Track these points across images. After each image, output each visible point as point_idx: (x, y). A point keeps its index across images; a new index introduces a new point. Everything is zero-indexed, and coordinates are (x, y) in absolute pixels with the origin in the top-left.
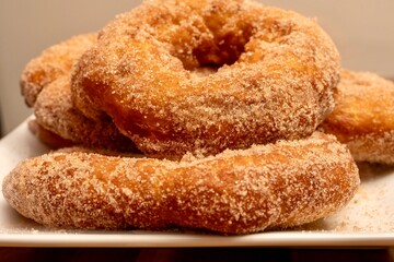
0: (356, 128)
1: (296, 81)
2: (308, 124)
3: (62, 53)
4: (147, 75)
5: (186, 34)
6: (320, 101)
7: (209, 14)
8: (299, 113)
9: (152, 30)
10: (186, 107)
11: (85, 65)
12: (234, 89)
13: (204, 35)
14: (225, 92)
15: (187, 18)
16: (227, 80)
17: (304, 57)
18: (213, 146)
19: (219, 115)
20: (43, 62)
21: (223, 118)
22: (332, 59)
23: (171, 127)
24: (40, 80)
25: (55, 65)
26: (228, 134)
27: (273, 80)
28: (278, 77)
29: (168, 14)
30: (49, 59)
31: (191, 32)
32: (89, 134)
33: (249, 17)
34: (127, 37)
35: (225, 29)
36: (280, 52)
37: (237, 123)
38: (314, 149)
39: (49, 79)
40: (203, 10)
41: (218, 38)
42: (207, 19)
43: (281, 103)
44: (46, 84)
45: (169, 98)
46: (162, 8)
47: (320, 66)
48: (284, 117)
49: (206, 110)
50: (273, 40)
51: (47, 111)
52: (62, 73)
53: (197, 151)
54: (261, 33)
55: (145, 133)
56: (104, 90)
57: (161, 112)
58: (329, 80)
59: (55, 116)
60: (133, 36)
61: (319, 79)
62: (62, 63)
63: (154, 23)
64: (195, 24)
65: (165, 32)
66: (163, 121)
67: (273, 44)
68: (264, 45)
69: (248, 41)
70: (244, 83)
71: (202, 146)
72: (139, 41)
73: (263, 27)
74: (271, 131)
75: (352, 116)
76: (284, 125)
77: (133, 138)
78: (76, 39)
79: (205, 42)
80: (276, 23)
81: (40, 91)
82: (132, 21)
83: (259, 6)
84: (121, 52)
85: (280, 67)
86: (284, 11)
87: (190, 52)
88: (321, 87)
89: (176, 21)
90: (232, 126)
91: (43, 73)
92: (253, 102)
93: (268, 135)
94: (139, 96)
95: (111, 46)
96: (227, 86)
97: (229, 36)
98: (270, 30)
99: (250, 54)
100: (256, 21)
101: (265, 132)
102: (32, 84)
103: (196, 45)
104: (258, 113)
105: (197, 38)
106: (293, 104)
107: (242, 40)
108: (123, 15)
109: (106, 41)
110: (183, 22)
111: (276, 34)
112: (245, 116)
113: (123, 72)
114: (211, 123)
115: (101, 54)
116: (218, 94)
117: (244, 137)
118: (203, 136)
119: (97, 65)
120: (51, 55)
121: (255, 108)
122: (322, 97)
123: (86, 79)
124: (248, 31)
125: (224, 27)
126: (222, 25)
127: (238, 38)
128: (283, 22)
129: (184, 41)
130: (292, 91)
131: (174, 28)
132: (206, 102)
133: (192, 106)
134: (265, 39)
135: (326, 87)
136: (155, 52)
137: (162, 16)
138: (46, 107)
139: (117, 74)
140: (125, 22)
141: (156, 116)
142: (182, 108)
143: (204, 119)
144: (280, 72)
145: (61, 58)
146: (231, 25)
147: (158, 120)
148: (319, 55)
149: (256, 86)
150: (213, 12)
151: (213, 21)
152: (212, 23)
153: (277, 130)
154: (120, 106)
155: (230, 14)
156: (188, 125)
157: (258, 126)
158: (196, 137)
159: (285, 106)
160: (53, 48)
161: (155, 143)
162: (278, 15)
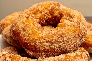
0: (91, 45)
1: (74, 35)
2: (77, 47)
3: (10, 18)
4: (30, 32)
5: (43, 16)
6: (80, 40)
7: (50, 10)
8: (74, 44)
9: (33, 16)
10: (40, 43)
11: (14, 26)
12: (55, 38)
13: (49, 16)
14: (52, 39)
15: (44, 11)
16: (53, 35)
17: (76, 26)
18: (48, 54)
19: (50, 46)
20: (5, 21)
21: (51, 46)
22: (85, 26)
23: (36, 48)
24: (4, 26)
25: (8, 22)
26: (52, 51)
27: (66, 35)
28: (68, 34)
29: (39, 10)
30: (6, 20)
31: (45, 15)
32: (15, 44)
33: (62, 11)
34: (26, 18)
35: (55, 15)
36: (70, 25)
37: (55, 48)
39: (6, 26)
40: (49, 9)
41: (53, 17)
42: (50, 12)
43: (69, 42)
44: (5, 28)
45: (36, 40)
46: (37, 8)
47: (81, 29)
48: (69, 46)
49: (46, 44)
50: (68, 19)
51: (4, 36)
52: (9, 24)
53: (43, 56)
54: (65, 17)
55: (29, 49)
56: (18, 35)
57: (33, 44)
58: (83, 33)
59: (6, 38)
60: (27, 18)
61: (80, 33)
62: (10, 21)
63: (34, 13)
64: (46, 13)
65: (37, 16)
66: (34, 46)
67: (68, 21)
68: (66, 21)
69: (61, 19)
70: (58, 36)
71: (44, 54)
72: (29, 20)
73: (66, 15)
74: (65, 50)
76: (69, 48)
77: (25, 50)
79: (49, 18)
80: (69, 14)
81: (3, 29)
82: (28, 13)
83: (65, 8)
84: (23, 23)
85: (69, 30)
86: (72, 10)
87: (44, 21)
88: (81, 36)
89: (41, 12)
90: (53, 49)
91: (4, 24)
92: (60, 42)
93: (64, 52)
94: (27, 38)
95: (21, 21)
96: (53, 37)
97: (56, 17)
98: (67, 16)
99: (61, 24)
100: (64, 13)
101: (63, 50)
102: (1, 27)
103: (46, 19)
104: (61, 45)
105: (47, 17)
106: (72, 42)
107: (60, 18)
108: (26, 10)
109: (20, 19)
110: (43, 13)
111: (69, 17)
112: (57, 46)
113: (24, 30)
114: (47, 48)
115: (18, 23)
116: (50, 39)
117: (57, 52)
118: (45, 52)
119: (17, 27)
120: (7, 19)
121: (61, 44)
122: (81, 38)
123: (14, 30)
124: (61, 15)
125: (55, 14)
126: (54, 13)
127: (58, 17)
128: (71, 14)
129: (43, 18)
130: (72, 38)
131: (40, 14)
132: (46, 42)
133: (42, 43)
134: (66, 19)
135: (82, 36)
136: (33, 24)
137: (37, 11)
138: (4, 35)
139: (22, 30)
140: (26, 13)
141: (32, 45)
142: (39, 43)
143: (45, 47)
144: (69, 32)
145: (10, 20)
146: (56, 14)
148: (81, 25)
149: (61, 37)
150: (51, 10)
151: (51, 12)
152: (51, 13)
153: (67, 50)
154: (22, 40)
155: (56, 10)
156: (41, 48)
157: (61, 49)
158: (43, 52)
159: (70, 43)
160: (8, 16)
161: (31, 52)
162: (70, 11)
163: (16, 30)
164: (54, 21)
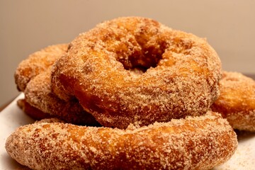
0: (232, 108)
1: (197, 79)
2: (205, 106)
3: (43, 57)
4: (103, 73)
5: (124, 46)
6: (211, 91)
7: (139, 34)
8: (199, 99)
9: (103, 44)
10: (129, 94)
11: (61, 66)
12: (159, 83)
13: (136, 47)
14: (154, 85)
15: (125, 37)
16: (154, 77)
17: (201, 63)
18: (146, 120)
19: (150, 100)
20: (31, 62)
21: (152, 101)
22: (217, 65)
23: (119, 107)
24: (29, 74)
25: (38, 65)
26: (155, 112)
27: (183, 78)
28: (186, 76)
29: (113, 34)
30: (34, 60)
31: (128, 45)
32: (62, 110)
33: (164, 37)
34: (89, 49)
35: (149, 44)
36: (186, 60)
37: (161, 105)
38: (211, 123)
39: (35, 74)
40: (135, 31)
41: (145, 49)
42: (137, 37)
43: (189, 92)
44: (33, 77)
45: (118, 89)
46: (110, 30)
47: (211, 69)
48: (190, 101)
49: (142, 96)
50: (180, 52)
51: (34, 94)
52: (43, 69)
53: (136, 123)
54: (171, 47)
55: (101, 111)
56: (74, 82)
57: (113, 97)
58: (216, 78)
59: (39, 98)
60: (92, 48)
61: (211, 77)
62: (43, 63)
63: (105, 39)
64: (130, 40)
65: (112, 45)
66: (114, 103)
67: (180, 55)
68: (175, 55)
69: (163, 52)
70: (165, 79)
71: (139, 120)
72: (96, 51)
73: (173, 43)
74: (182, 110)
75: (229, 100)
76: (190, 107)
77: (93, 114)
78: (51, 48)
79: (136, 52)
80: (181, 41)
81: (28, 81)
82: (91, 38)
83: (170, 30)
84: (85, 58)
85: (186, 69)
86: (185, 33)
87: (127, 58)
88: (212, 83)
89: (118, 39)
90: (158, 107)
91: (31, 70)
92: (171, 92)
93: (180, 113)
94: (98, 87)
95: (79, 54)
96: (155, 81)
97: (152, 48)
98: (178, 45)
99: (166, 60)
100: (168, 39)
101: (178, 111)
102: (23, 77)
103: (130, 54)
104: (174, 99)
105: (131, 49)
106: (195, 93)
107: (160, 51)
108: (84, 34)
109: (75, 51)
110: (122, 39)
111: (181, 48)
112: (166, 100)
113: (87, 70)
114: (145, 105)
115: (72, 59)
116: (149, 86)
117: (165, 114)
118: (139, 113)
119: (69, 66)
120: (36, 58)
121: (173, 95)
122: (212, 89)
123: (62, 75)
124: (163, 45)
125: (148, 43)
126: (147, 41)
127: (157, 50)
128: (186, 40)
129: (123, 51)
130: (195, 85)
131: (117, 43)
132: (141, 91)
133: (133, 94)
134: (175, 51)
135: (215, 83)
136: (107, 58)
137: (110, 35)
138: (33, 92)
139: (83, 72)
140: (86, 38)
141: (109, 99)
142: (126, 95)
143: (141, 103)
144: (187, 73)
145: (42, 60)
146: (152, 42)
147: (110, 102)
148: (210, 62)
149: (173, 82)
150: (141, 33)
151: (141, 39)
152: (140, 40)
153: (186, 110)
154: (85, 93)
155: (152, 34)
156: (130, 106)
157: (174, 107)
158: (135, 114)
159: (191, 94)
160: (36, 53)
161: (108, 117)
162: (182, 36)
163: (69, 72)
164: (148, 59)
